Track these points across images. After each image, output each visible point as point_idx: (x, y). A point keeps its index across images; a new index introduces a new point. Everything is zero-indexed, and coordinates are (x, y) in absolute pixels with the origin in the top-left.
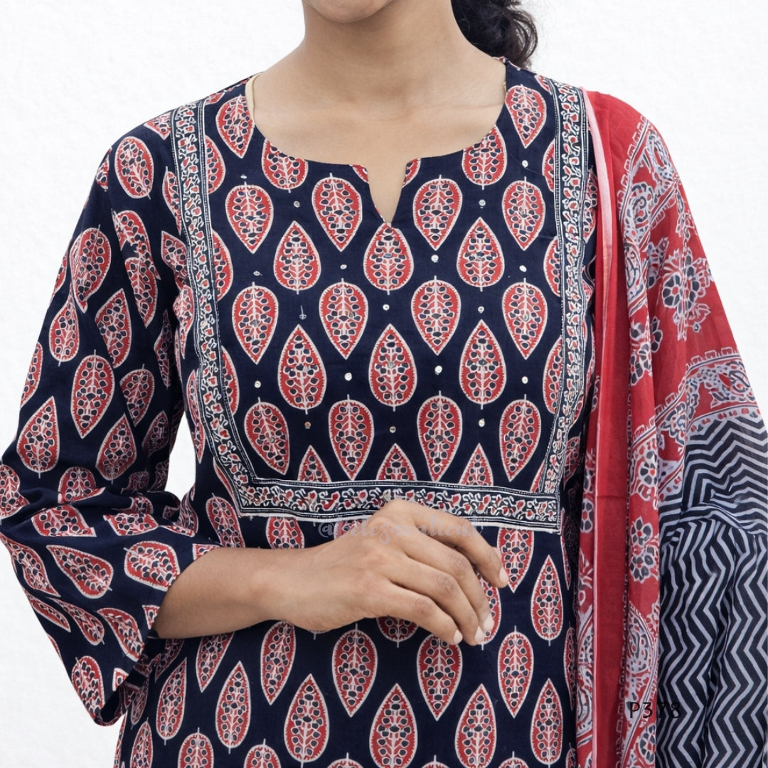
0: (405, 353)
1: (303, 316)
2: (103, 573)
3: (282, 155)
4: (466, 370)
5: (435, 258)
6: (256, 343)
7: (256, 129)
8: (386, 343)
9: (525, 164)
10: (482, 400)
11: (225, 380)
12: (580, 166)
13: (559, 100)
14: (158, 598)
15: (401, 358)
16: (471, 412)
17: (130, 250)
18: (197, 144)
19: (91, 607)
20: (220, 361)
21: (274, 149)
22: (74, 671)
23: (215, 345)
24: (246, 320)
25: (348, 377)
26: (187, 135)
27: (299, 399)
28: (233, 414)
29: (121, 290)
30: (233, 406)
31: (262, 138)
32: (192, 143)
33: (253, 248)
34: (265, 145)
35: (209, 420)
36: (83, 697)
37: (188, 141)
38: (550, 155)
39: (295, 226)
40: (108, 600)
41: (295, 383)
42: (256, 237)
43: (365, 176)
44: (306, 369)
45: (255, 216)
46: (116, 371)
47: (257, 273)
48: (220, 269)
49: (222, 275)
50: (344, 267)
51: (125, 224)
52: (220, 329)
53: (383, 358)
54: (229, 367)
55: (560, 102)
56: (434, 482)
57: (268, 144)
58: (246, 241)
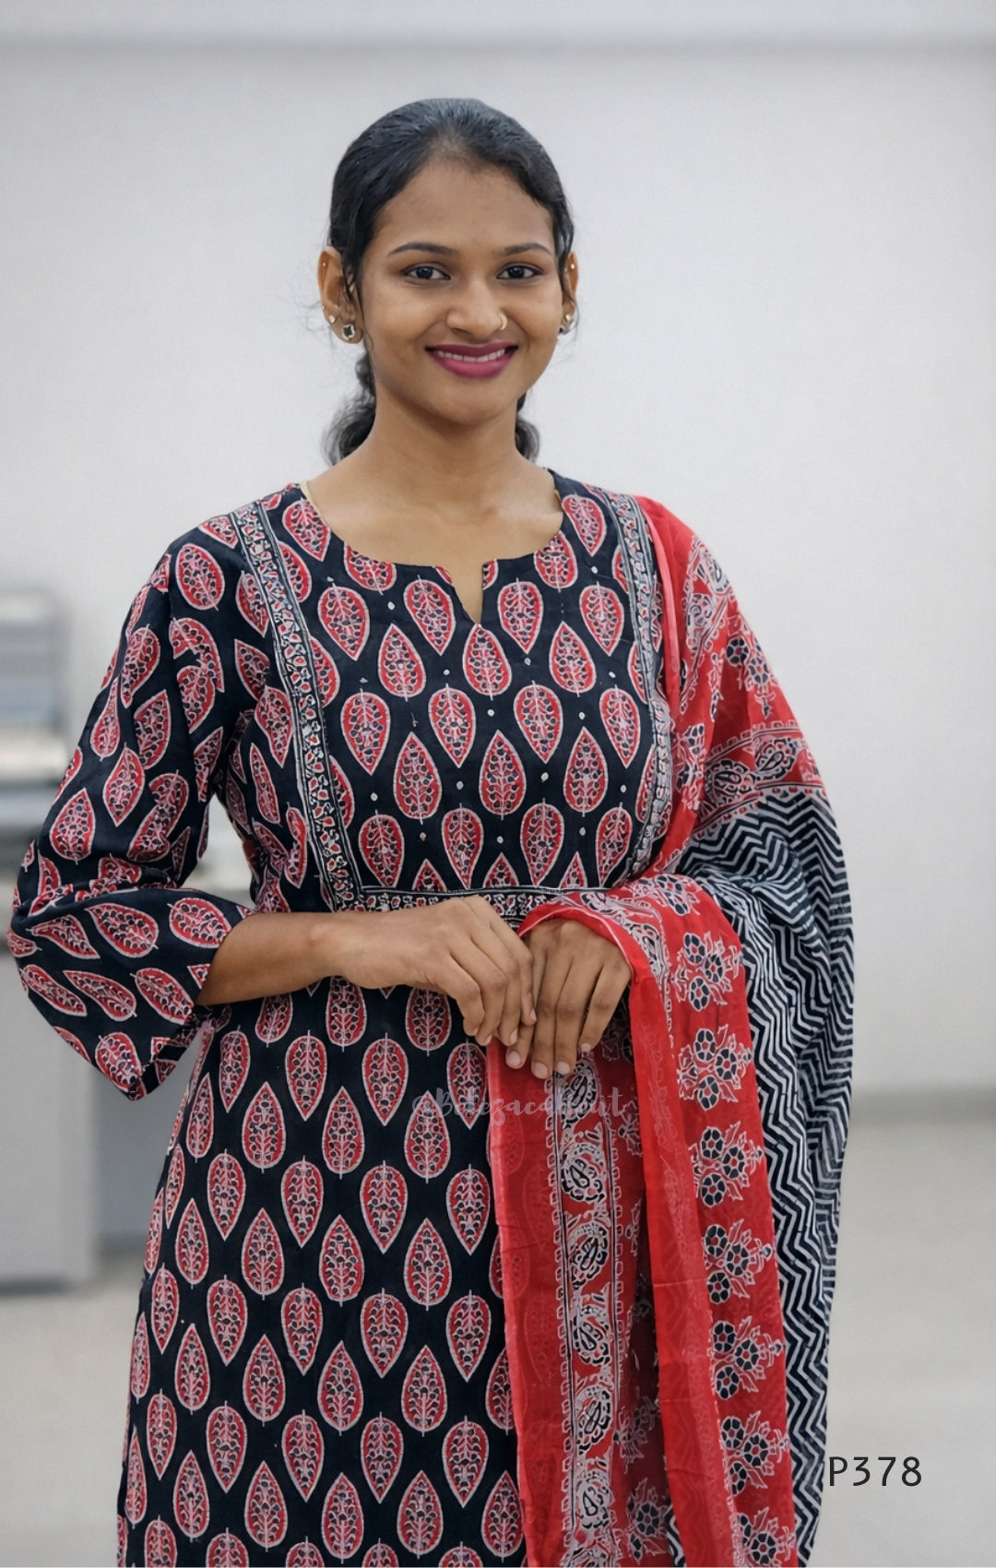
0: (515, 763)
1: (415, 723)
2: (146, 930)
3: (367, 559)
4: (570, 779)
5: (528, 661)
6: (369, 752)
7: (333, 534)
8: (495, 751)
9: (594, 569)
10: (584, 809)
11: (338, 792)
12: (646, 572)
13: (613, 508)
15: (510, 766)
16: (573, 819)
17: (188, 660)
18: (271, 550)
20: (329, 773)
21: (356, 553)
23: (321, 755)
24: (357, 727)
25: (460, 785)
26: (258, 542)
27: (414, 808)
28: (346, 827)
29: (163, 692)
30: (347, 819)
31: (342, 543)
32: (266, 550)
33: (354, 655)
34: (345, 549)
35: (319, 834)
37: (259, 549)
38: (619, 560)
39: (393, 629)
41: (411, 793)
42: (356, 642)
43: (449, 579)
44: (422, 779)
45: (350, 620)
46: (146, 772)
47: (363, 680)
48: (323, 673)
49: (326, 680)
50: (447, 672)
51: (186, 631)
52: (326, 737)
53: (493, 767)
54: (340, 777)
55: (614, 510)
56: (534, 886)
57: (349, 548)
58: (347, 648)
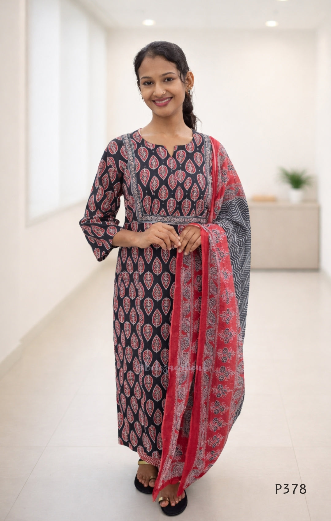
3: (149, 143)
5: (181, 166)
7: (142, 138)
9: (198, 149)
14: (112, 238)
17: (111, 166)
19: (99, 238)
21: (147, 141)
22: (95, 250)
26: (126, 139)
28: (141, 200)
29: (107, 174)
30: (141, 198)
31: (144, 140)
32: (128, 141)
33: (144, 161)
36: (96, 256)
38: (203, 148)
39: (153, 156)
40: (103, 237)
42: (145, 158)
43: (166, 148)
45: (144, 154)
46: (104, 191)
47: (145, 166)
48: (137, 165)
49: (138, 167)
50: (163, 163)
51: (110, 161)
52: (137, 179)
54: (140, 188)
